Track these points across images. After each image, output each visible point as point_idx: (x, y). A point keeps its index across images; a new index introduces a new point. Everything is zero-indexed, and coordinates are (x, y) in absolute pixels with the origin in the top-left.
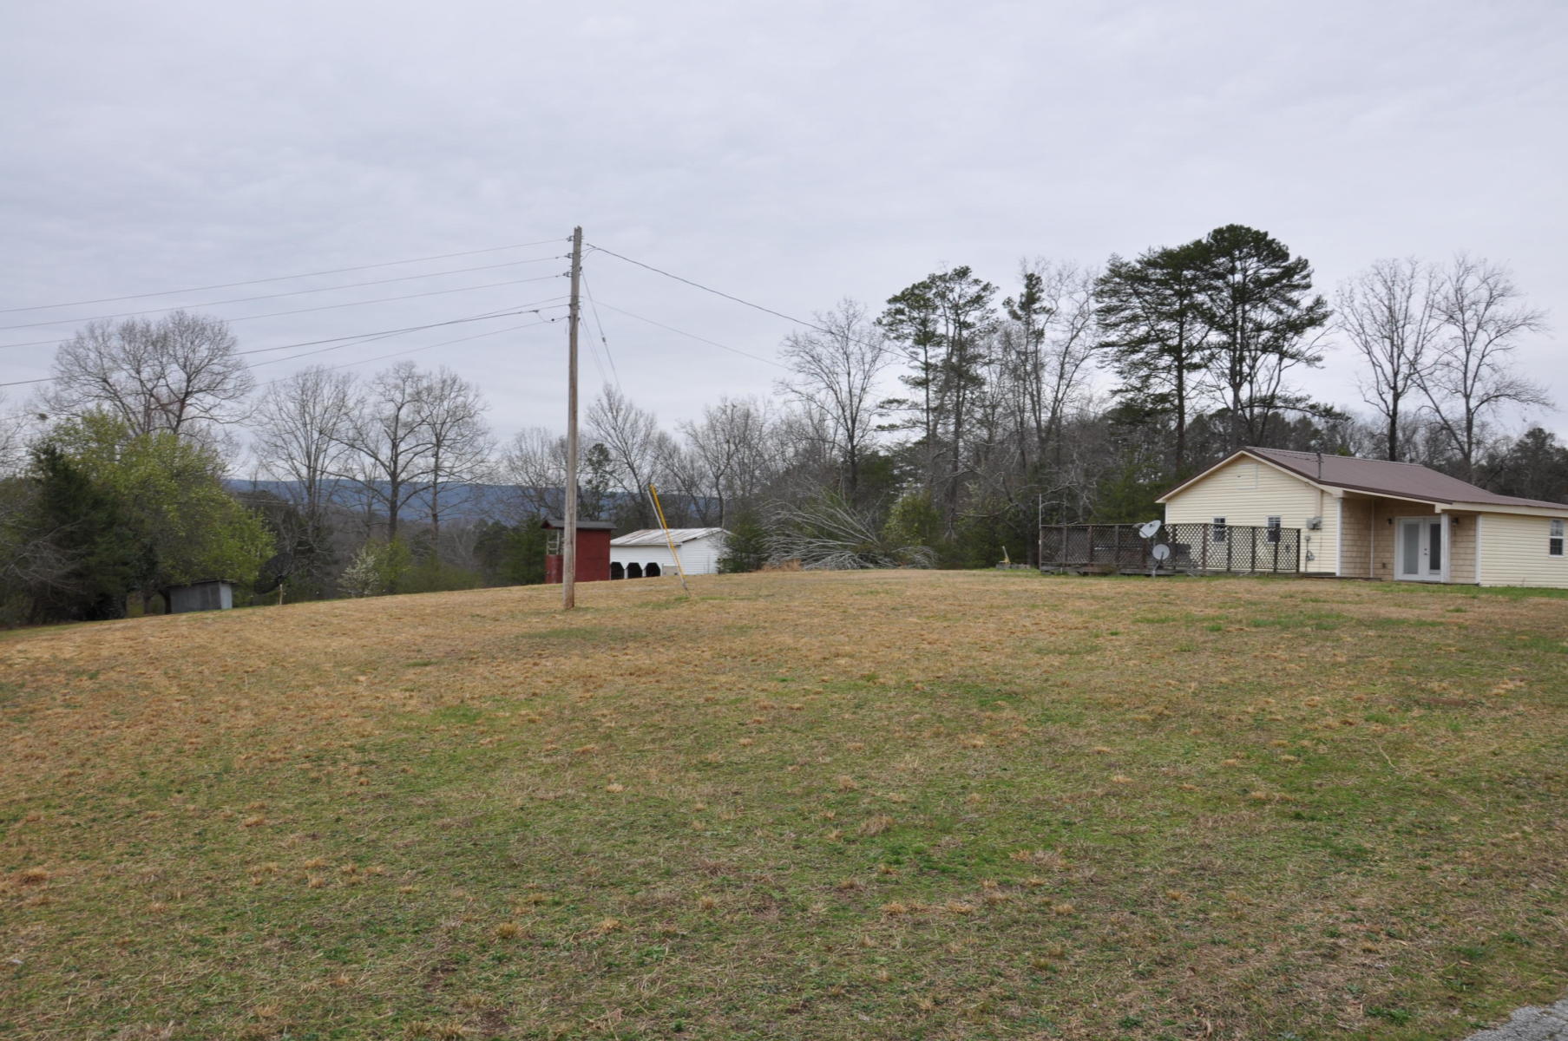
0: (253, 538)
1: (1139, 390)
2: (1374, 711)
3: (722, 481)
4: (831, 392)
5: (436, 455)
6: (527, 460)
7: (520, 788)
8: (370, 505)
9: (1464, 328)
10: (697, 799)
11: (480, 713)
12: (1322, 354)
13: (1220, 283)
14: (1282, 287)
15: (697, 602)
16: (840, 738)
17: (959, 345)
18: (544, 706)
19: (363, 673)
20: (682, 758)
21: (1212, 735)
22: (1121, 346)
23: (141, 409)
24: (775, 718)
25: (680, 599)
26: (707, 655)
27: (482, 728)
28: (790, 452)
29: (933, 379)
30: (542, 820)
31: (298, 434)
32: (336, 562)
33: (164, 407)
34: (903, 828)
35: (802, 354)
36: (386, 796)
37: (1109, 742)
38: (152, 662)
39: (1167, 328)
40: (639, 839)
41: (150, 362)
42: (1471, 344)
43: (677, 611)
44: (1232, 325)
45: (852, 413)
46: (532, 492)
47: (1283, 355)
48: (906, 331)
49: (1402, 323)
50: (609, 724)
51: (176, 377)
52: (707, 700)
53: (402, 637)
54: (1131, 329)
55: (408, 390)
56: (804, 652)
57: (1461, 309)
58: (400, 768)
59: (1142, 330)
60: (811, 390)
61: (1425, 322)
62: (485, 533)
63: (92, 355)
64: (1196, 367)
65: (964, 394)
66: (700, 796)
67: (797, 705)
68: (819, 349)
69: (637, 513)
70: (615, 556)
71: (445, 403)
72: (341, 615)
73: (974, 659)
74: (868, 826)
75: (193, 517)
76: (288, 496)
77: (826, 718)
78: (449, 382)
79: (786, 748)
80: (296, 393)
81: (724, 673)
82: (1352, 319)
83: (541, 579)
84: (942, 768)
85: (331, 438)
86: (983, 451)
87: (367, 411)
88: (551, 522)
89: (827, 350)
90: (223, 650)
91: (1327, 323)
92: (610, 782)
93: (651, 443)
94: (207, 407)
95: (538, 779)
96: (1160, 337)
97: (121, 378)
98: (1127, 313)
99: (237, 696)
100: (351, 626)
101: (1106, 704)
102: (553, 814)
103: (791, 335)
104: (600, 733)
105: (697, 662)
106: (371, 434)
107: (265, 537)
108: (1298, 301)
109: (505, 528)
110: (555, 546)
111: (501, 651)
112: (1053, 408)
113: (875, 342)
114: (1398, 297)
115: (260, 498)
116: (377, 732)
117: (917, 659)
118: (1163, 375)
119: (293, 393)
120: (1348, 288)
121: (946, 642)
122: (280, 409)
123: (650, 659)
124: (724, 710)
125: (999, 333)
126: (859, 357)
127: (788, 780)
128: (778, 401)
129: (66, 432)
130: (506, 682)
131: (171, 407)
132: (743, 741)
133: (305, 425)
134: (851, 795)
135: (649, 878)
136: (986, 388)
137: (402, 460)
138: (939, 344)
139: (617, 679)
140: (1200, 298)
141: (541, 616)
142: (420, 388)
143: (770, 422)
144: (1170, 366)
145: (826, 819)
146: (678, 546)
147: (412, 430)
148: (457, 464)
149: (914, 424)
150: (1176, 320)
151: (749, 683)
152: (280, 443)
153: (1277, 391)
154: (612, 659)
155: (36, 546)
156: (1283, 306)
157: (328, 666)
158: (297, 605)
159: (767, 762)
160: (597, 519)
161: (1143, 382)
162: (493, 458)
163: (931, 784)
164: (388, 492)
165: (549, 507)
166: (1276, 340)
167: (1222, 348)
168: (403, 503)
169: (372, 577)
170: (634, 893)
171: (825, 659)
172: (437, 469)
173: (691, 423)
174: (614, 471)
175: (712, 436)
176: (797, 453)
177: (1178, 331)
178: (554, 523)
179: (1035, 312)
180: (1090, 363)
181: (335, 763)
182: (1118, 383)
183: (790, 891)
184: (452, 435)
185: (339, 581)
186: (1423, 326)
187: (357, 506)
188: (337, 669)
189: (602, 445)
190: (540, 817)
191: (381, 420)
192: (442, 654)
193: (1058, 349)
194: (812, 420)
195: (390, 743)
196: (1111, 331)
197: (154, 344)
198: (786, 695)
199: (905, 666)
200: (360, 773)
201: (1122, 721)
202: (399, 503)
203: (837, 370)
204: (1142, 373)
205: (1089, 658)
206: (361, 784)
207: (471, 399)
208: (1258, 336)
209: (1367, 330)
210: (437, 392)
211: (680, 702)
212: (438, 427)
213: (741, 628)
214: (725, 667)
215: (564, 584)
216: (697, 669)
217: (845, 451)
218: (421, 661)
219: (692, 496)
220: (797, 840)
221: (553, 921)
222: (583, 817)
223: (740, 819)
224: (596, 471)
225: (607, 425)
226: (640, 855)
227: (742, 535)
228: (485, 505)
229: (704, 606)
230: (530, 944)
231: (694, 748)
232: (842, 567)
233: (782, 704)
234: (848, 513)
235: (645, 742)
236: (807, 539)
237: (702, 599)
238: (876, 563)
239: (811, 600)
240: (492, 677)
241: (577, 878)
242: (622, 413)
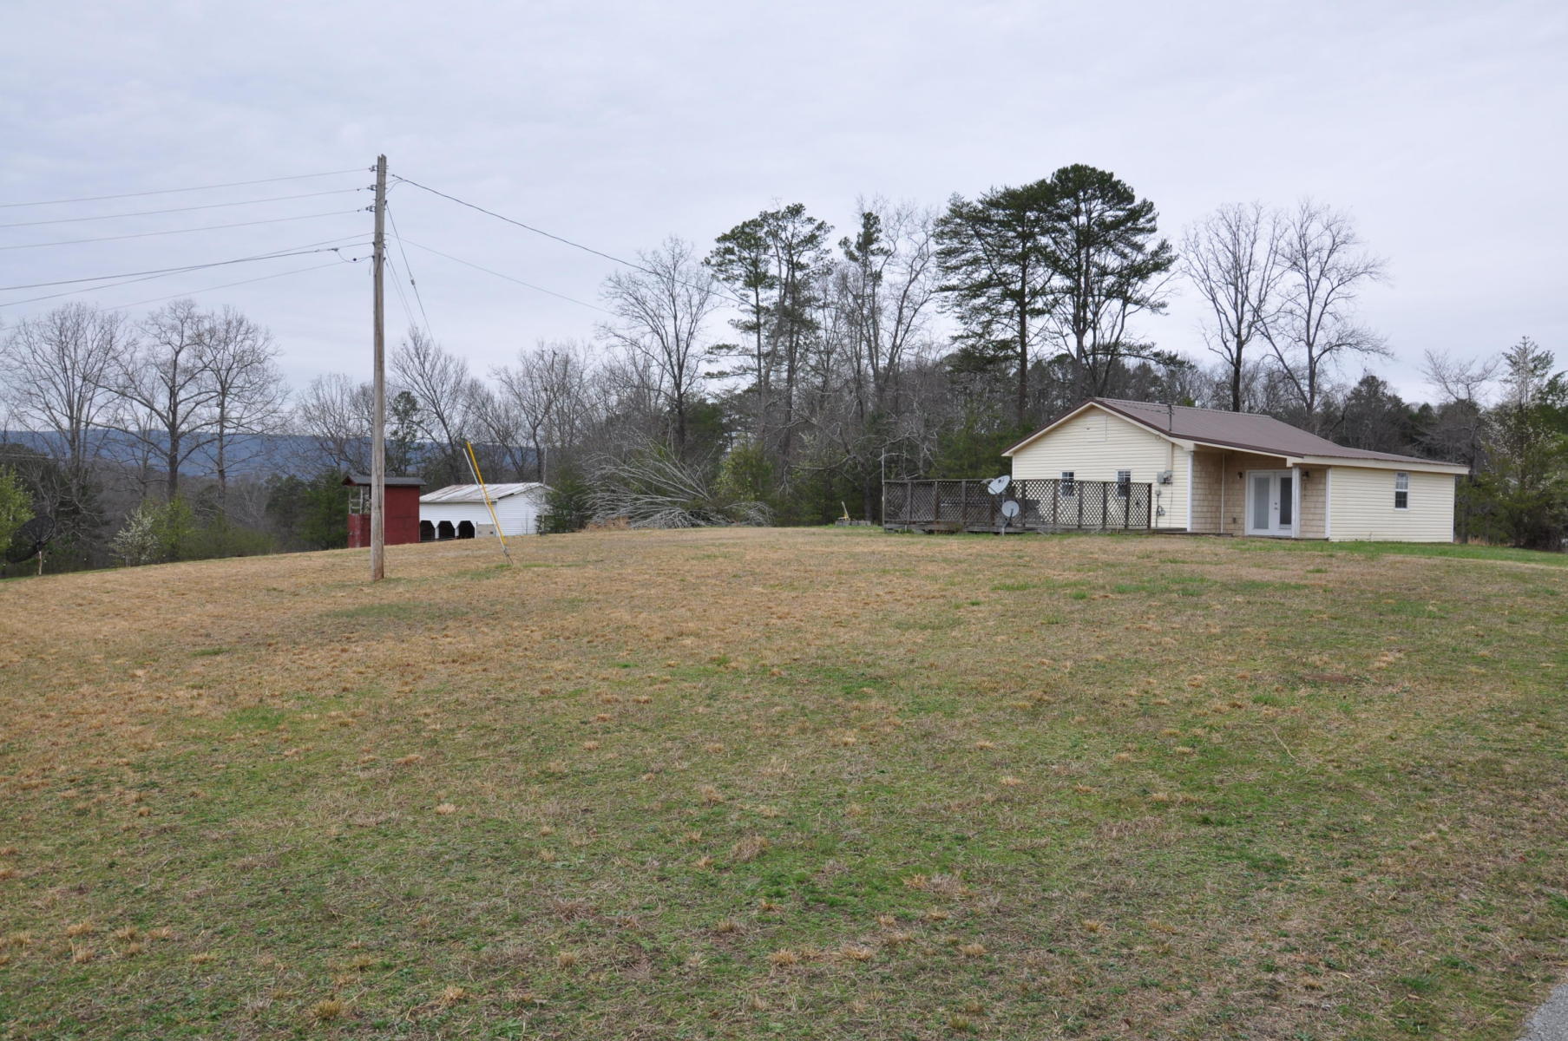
0: (5, 500)
1: (981, 336)
2: (1260, 691)
3: (540, 431)
4: (657, 337)
5: (221, 405)
6: (324, 409)
7: (335, 812)
8: (145, 461)
9: (1308, 275)
10: (543, 820)
11: (282, 715)
12: (1166, 300)
13: (1063, 225)
14: (1126, 231)
15: (520, 570)
16: (696, 737)
17: (792, 288)
18: (357, 704)
19: (142, 666)
20: (521, 767)
21: (1097, 724)
22: (961, 290)
24: (620, 715)
25: (502, 566)
26: (537, 636)
27: (285, 736)
28: (614, 400)
29: (765, 323)
30: (363, 854)
31: (57, 380)
32: (107, 523)
34: (780, 850)
35: (625, 296)
36: (173, 830)
37: (990, 735)
39: (1009, 271)
40: (479, 874)
42: (1314, 292)
43: (499, 581)
44: (1076, 270)
45: (679, 359)
46: (331, 444)
47: (1127, 300)
48: (736, 272)
49: (1246, 269)
50: (434, 727)
52: (542, 693)
53: (186, 618)
54: (972, 272)
55: (188, 333)
56: (644, 631)
57: (1305, 256)
58: (190, 791)
59: (984, 273)
60: (635, 334)
61: (1268, 268)
62: (279, 489)
64: (1040, 312)
65: (798, 340)
66: (545, 815)
67: (645, 698)
68: (643, 291)
69: (448, 467)
70: (425, 514)
71: (231, 348)
72: (114, 590)
73: (831, 637)
74: (740, 848)
76: (47, 450)
77: (678, 713)
78: (235, 324)
79: (637, 752)
80: (53, 334)
81: (558, 658)
82: (1196, 263)
83: (341, 542)
84: (813, 772)
85: (97, 385)
86: (819, 399)
87: (139, 355)
88: (352, 478)
89: (652, 291)
91: (1172, 268)
92: (440, 802)
93: (462, 392)
95: (355, 800)
96: (1002, 281)
98: (969, 256)
100: (125, 605)
101: (980, 689)
102: (375, 846)
103: (613, 276)
104: (424, 738)
105: (527, 645)
106: (145, 381)
107: (19, 497)
108: (1143, 245)
109: (301, 484)
110: (358, 504)
111: (303, 633)
112: (891, 354)
113: (703, 282)
114: (1243, 245)
115: (11, 451)
116: (159, 745)
117: (769, 638)
118: (1006, 321)
119: (49, 334)
120: (1192, 232)
121: (797, 615)
122: (34, 352)
123: (474, 641)
124: (563, 705)
125: (834, 275)
126: (686, 299)
127: (644, 793)
128: (599, 346)
130: (311, 674)
132: (589, 744)
133: (65, 370)
134: (716, 809)
135: (495, 927)
136: (821, 333)
137: (182, 410)
138: (771, 287)
139: (438, 667)
140: (1044, 240)
141: (347, 590)
142: (202, 329)
143: (591, 367)
144: (1012, 312)
145: (692, 841)
146: (494, 503)
147: (193, 377)
148: (246, 414)
149: (744, 371)
150: (1017, 263)
151: (587, 670)
152: (34, 390)
153: (1121, 337)
154: (431, 642)
156: (1127, 250)
157: (97, 658)
158: (60, 577)
159: (617, 770)
160: (403, 474)
161: (984, 328)
162: (287, 408)
163: (805, 793)
164: (166, 446)
165: (351, 461)
166: (1121, 285)
167: (1066, 293)
168: (185, 458)
170: (479, 948)
171: (668, 638)
172: (223, 419)
173: (506, 370)
174: (421, 422)
175: (528, 383)
176: (620, 402)
177: (1020, 275)
178: (357, 479)
179: (873, 253)
180: (931, 307)
181: (107, 788)
182: (959, 328)
183: (661, 937)
184: (239, 382)
185: (111, 545)
186: (1267, 273)
187: (131, 459)
188: (110, 661)
189: (409, 393)
190: (361, 849)
191: (157, 366)
192: (234, 639)
193: (896, 293)
194: (636, 367)
195: (176, 757)
196: (952, 275)
198: (630, 684)
199: (757, 646)
200: (139, 800)
201: (1000, 708)
202: (179, 458)
203: (663, 313)
204: (983, 319)
205: (953, 634)
206: (141, 814)
207: (260, 342)
208: (1102, 282)
209: (1211, 276)
210: (222, 335)
211: (512, 696)
212: (223, 373)
213: (572, 601)
214: (559, 650)
215: (372, 548)
216: (528, 653)
217: (672, 399)
218: (210, 649)
219: (507, 447)
220: (662, 870)
221: (384, 992)
222: (411, 848)
223: (594, 844)
224: (402, 421)
225: (414, 373)
226: (482, 896)
227: (564, 491)
228: (278, 459)
229: (527, 575)
230: (358, 1026)
231: (533, 754)
232: (672, 525)
233: (627, 696)
234: (676, 467)
235: (476, 748)
236: (634, 496)
237: (526, 567)
238: (708, 521)
239: (645, 567)
240: (294, 667)
241: (409, 930)
242: (431, 358)
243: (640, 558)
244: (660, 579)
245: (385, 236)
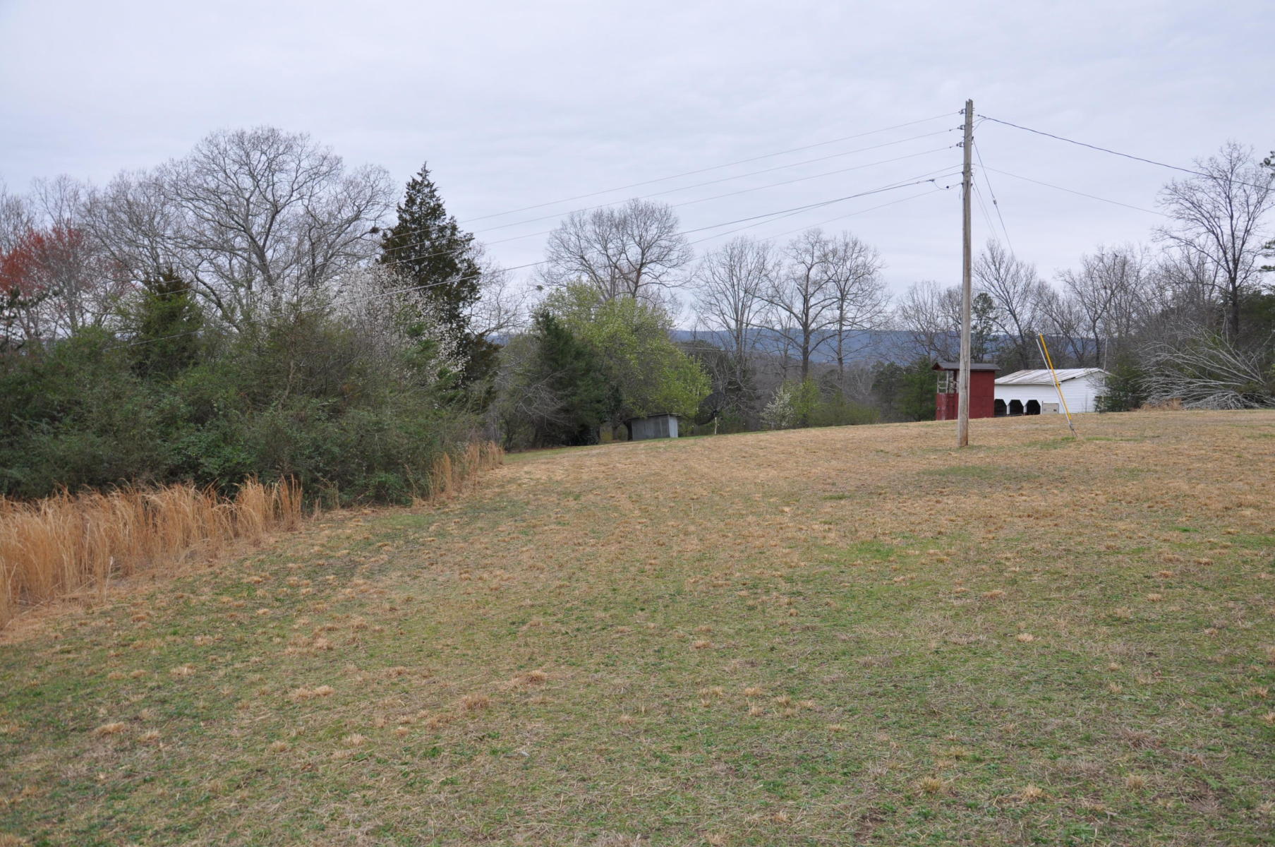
0: (694, 381)
3: (1099, 324)
4: (1212, 236)
5: (841, 308)
6: (918, 309)
7: (934, 630)
8: (786, 351)
10: (1110, 657)
15: (1083, 442)
16: (1260, 600)
18: (950, 545)
19: (788, 505)
20: (1090, 610)
23: (609, 278)
24: (1182, 573)
25: (1067, 439)
26: (1101, 499)
27: (895, 566)
28: (1169, 295)
30: (957, 666)
31: (728, 293)
32: (759, 398)
33: (625, 277)
35: (1181, 201)
36: (814, 629)
38: (620, 486)
40: (1055, 696)
41: (615, 241)
43: (1066, 451)
45: (1234, 255)
46: (923, 337)
50: (1014, 569)
51: (634, 252)
52: (1108, 548)
53: (818, 470)
55: (817, 253)
56: (1203, 500)
58: (825, 601)
60: (1190, 235)
62: (882, 373)
63: (573, 238)
66: (1112, 653)
67: (1205, 560)
68: (1199, 195)
69: (1019, 355)
70: (999, 394)
71: (848, 264)
72: (766, 447)
75: (648, 364)
76: (721, 344)
77: (1240, 576)
78: (851, 245)
79: (1199, 608)
80: (726, 260)
81: (1121, 519)
83: (930, 415)
85: (754, 296)
87: (782, 272)
88: (940, 364)
89: (1208, 195)
90: (673, 477)
92: (1020, 632)
93: (1031, 292)
94: (657, 274)
95: (950, 622)
97: (594, 255)
99: (686, 522)
100: (775, 458)
102: (966, 661)
103: (1170, 184)
104: (1006, 577)
105: (1092, 506)
106: (786, 291)
107: (703, 378)
109: (898, 369)
110: (944, 385)
111: (905, 486)
113: (1262, 182)
115: (698, 346)
116: (802, 564)
119: (723, 260)
122: (714, 274)
123: (1046, 501)
124: (1127, 560)
126: (1243, 199)
127: (1206, 645)
129: (556, 300)
130: (913, 519)
131: (630, 276)
132: (1151, 596)
133: (733, 286)
135: (1069, 742)
137: (812, 312)
139: (1016, 520)
141: (939, 453)
142: (827, 250)
143: (1147, 267)
146: (1058, 385)
147: (820, 287)
148: (859, 314)
151: (1148, 531)
152: (713, 301)
155: (537, 388)
157: (758, 496)
158: (729, 436)
159: (1179, 621)
160: (981, 361)
162: (889, 309)
164: (801, 340)
165: (939, 350)
168: (814, 349)
169: (788, 411)
170: (1055, 758)
171: (1226, 508)
172: (842, 319)
173: (1069, 272)
174: (996, 318)
175: (1089, 282)
176: (1175, 297)
178: (944, 365)
181: (767, 592)
184: (854, 290)
185: (762, 414)
187: (775, 350)
188: (766, 499)
189: (986, 295)
190: (955, 662)
191: (795, 280)
192: (853, 488)
194: (1190, 264)
195: (814, 575)
197: (617, 227)
198: (1191, 547)
200: (790, 604)
202: (810, 349)
203: (1218, 213)
206: (791, 615)
207: (870, 257)
210: (841, 253)
211: (1081, 549)
212: (842, 283)
213: (1132, 471)
214: (1121, 513)
215: (958, 421)
216: (1094, 513)
217: (1227, 292)
218: (835, 495)
219: (1069, 338)
220: (1227, 717)
221: (975, 780)
222: (996, 666)
223: (1159, 684)
224: (980, 317)
225: (991, 277)
226: (1057, 715)
227: (1121, 376)
228: (882, 349)
229: (1091, 447)
230: (954, 802)
231: (1101, 600)
232: (1225, 406)
233: (1187, 557)
234: (1231, 354)
235: (1050, 590)
236: (1188, 380)
237: (1088, 439)
238: (1262, 403)
239: (1200, 443)
240: (899, 513)
241: (996, 734)
242: (1004, 265)
243: (1195, 435)
244: (1217, 455)
245: (972, 166)
